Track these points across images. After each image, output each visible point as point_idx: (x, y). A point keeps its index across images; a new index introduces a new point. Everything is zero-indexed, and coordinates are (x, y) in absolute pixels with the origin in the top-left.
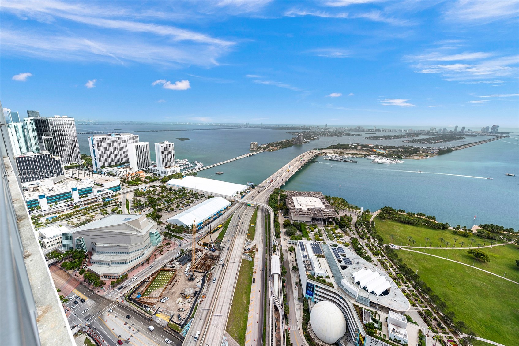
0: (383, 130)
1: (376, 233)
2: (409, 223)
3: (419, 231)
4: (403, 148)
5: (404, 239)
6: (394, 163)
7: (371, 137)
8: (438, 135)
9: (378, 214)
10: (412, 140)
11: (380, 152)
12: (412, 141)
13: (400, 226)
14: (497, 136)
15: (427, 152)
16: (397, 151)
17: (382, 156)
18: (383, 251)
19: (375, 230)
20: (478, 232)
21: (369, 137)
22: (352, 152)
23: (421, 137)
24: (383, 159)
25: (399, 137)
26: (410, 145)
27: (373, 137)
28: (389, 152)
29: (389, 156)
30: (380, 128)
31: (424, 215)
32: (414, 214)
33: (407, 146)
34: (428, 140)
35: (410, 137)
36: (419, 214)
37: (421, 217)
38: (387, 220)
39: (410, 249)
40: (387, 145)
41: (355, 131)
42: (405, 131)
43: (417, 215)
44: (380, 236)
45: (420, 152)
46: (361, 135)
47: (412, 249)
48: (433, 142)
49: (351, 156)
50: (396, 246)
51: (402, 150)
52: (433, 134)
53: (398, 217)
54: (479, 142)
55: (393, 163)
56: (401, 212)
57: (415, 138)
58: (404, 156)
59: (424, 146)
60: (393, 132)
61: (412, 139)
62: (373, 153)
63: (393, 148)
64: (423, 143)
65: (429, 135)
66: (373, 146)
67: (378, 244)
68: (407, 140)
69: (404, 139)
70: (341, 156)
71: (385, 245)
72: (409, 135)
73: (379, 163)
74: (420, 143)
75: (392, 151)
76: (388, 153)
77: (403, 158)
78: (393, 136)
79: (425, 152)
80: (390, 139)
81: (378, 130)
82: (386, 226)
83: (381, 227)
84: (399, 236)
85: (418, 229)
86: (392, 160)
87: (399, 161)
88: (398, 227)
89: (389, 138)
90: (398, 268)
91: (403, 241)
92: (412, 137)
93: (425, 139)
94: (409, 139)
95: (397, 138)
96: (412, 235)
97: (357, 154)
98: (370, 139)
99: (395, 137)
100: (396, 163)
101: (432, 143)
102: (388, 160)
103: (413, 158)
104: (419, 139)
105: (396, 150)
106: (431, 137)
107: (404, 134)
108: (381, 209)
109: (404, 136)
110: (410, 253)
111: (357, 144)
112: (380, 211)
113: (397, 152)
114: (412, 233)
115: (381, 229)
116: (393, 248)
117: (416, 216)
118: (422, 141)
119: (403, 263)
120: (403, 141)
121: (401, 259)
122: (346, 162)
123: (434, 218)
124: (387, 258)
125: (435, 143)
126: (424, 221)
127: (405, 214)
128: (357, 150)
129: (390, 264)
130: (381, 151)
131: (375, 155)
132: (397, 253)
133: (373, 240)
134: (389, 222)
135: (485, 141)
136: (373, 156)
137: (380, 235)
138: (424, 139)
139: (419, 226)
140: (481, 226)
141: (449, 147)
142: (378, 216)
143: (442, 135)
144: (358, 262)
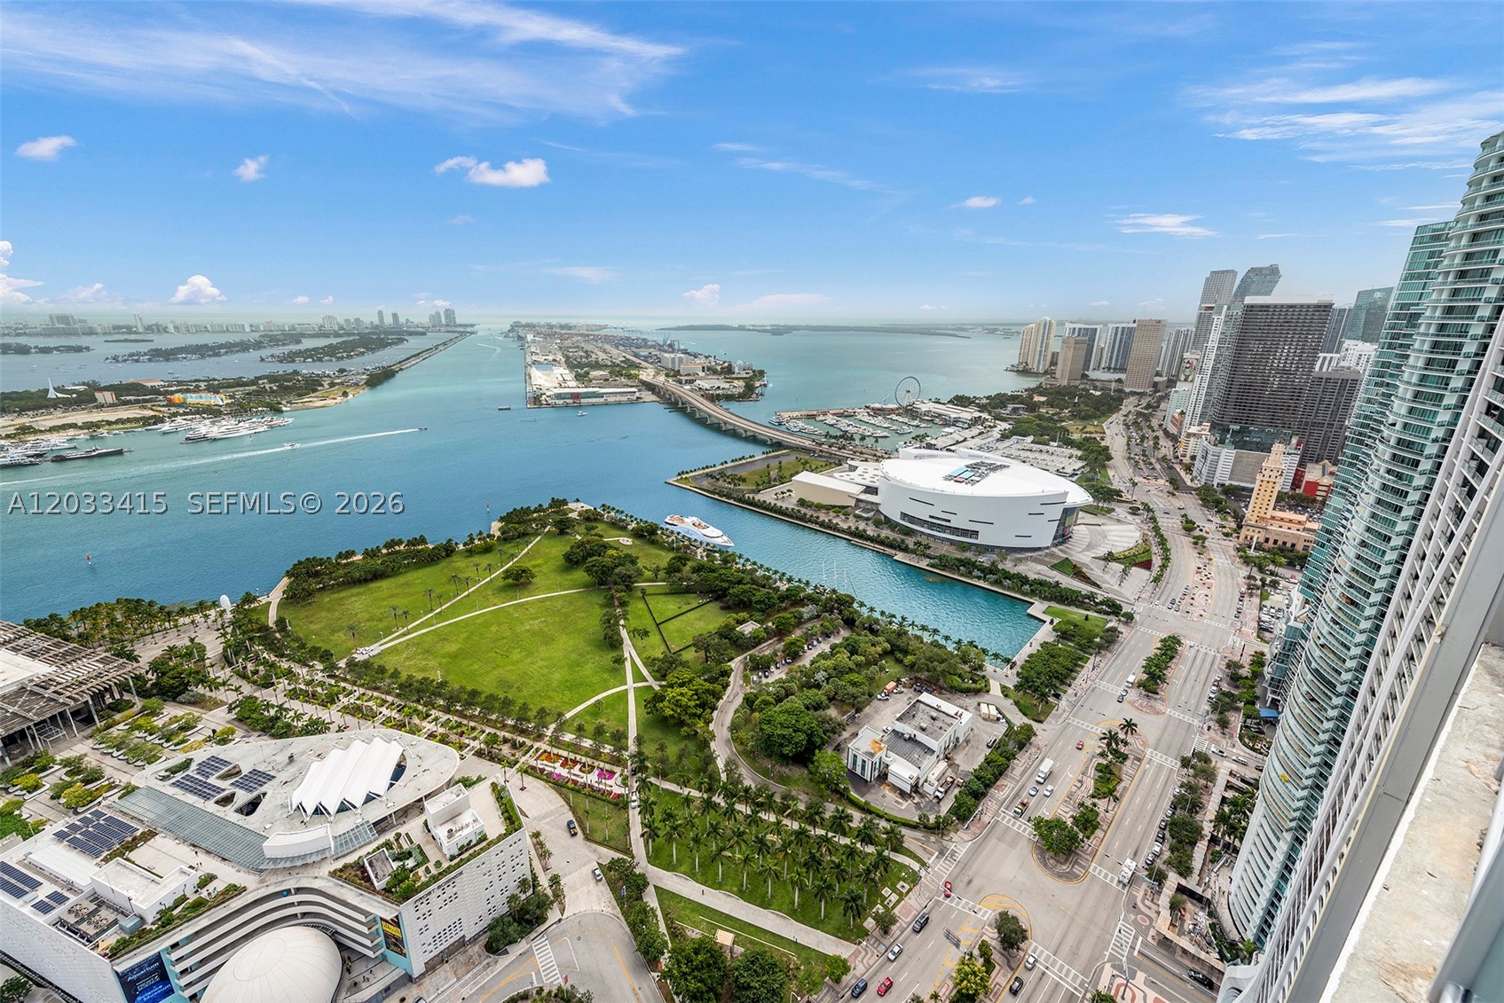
0: (176, 328)
1: (303, 646)
2: (377, 576)
3: (407, 584)
4: (272, 378)
5: (380, 620)
6: (265, 428)
7: (138, 354)
8: (349, 335)
9: (284, 593)
10: (289, 354)
11: (202, 401)
12: (291, 358)
13: (359, 594)
14: (459, 332)
15: (342, 383)
16: (257, 391)
17: (214, 413)
18: (345, 680)
19: (297, 639)
20: (502, 534)
21: (132, 355)
22: (80, 417)
23: (308, 344)
24: (224, 422)
25: (244, 347)
26: (290, 368)
27: (145, 354)
28: (231, 397)
29: (240, 410)
30: (162, 321)
31: (400, 542)
32: (378, 549)
33: (281, 373)
34: (331, 351)
35: (278, 345)
36: (388, 545)
37: (397, 548)
38: (318, 595)
39: (404, 635)
40: (216, 377)
41: (48, 332)
42: (254, 329)
43: (386, 546)
44: (320, 648)
45: (322, 385)
46: (88, 349)
47: (408, 633)
48: (345, 355)
49: (83, 435)
50: (372, 647)
51: (271, 388)
52: (337, 335)
53: (346, 574)
54: (436, 347)
55: (262, 429)
56: (346, 558)
57: (294, 348)
58: (284, 402)
59: (328, 368)
60: (214, 332)
61: (286, 349)
62: (173, 410)
63: (239, 383)
64: (320, 360)
65: (326, 336)
66: (164, 386)
67: (322, 671)
68: (272, 356)
69: (265, 353)
70: (26, 442)
71: (342, 664)
72: (274, 339)
73: (215, 439)
74: (314, 361)
75: (239, 392)
76: (230, 401)
77: (284, 409)
78: (221, 346)
79: (337, 384)
80: (218, 355)
81: (160, 329)
82: (324, 614)
83: (311, 622)
84: (368, 620)
85: (401, 579)
86: (254, 420)
87: (277, 421)
88: (353, 599)
89: (211, 353)
90: (398, 696)
91: (381, 625)
92: (284, 345)
93: (323, 348)
94: (279, 351)
95: (237, 351)
96: (395, 602)
97: (109, 423)
98: (137, 361)
99: (230, 348)
100: (271, 427)
101: (342, 358)
102: (241, 424)
103: (311, 404)
104: (307, 350)
105: (254, 387)
106: (334, 341)
107: (256, 336)
108: (289, 574)
109: (258, 345)
110: (408, 644)
111: (84, 384)
112: (286, 581)
113: (258, 393)
114: (392, 596)
115: (312, 627)
116: (366, 657)
117: (384, 551)
118: (314, 355)
119: (404, 676)
120: (262, 360)
121: (396, 670)
122: (69, 462)
123: (423, 540)
124: (362, 690)
125: (349, 357)
126: (406, 555)
127: (359, 557)
128: (97, 407)
129: (377, 698)
130: (201, 397)
131: (185, 414)
132: (381, 663)
133: (305, 670)
134: (326, 599)
135: (445, 344)
136: (179, 419)
137: (318, 645)
138: (318, 348)
139: (401, 573)
140: (502, 519)
141: (385, 364)
142: (287, 598)
143: (358, 335)
144: (291, 757)
